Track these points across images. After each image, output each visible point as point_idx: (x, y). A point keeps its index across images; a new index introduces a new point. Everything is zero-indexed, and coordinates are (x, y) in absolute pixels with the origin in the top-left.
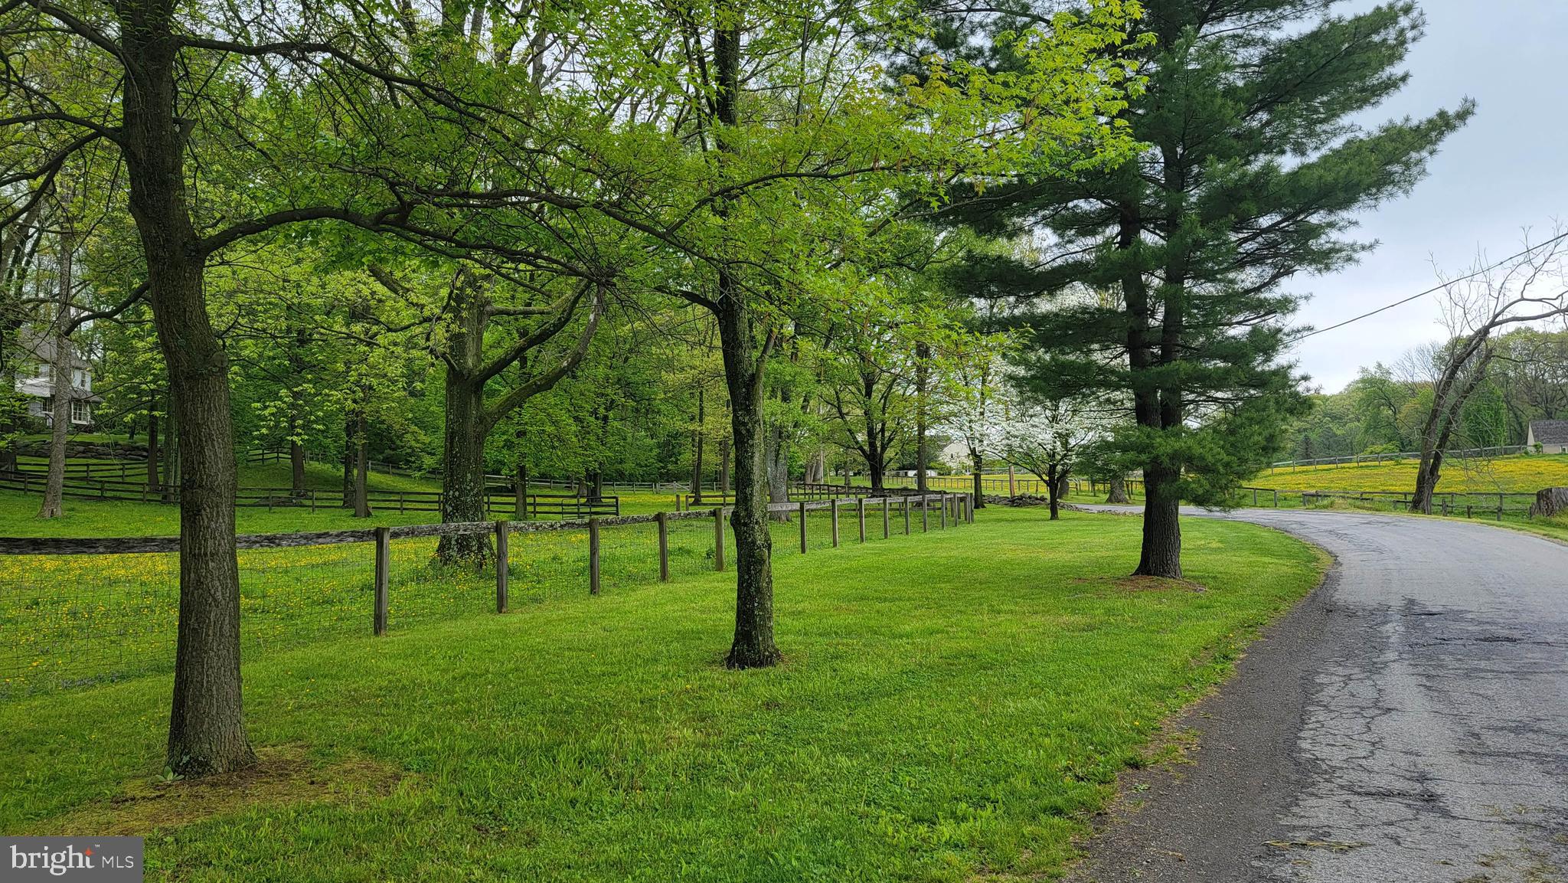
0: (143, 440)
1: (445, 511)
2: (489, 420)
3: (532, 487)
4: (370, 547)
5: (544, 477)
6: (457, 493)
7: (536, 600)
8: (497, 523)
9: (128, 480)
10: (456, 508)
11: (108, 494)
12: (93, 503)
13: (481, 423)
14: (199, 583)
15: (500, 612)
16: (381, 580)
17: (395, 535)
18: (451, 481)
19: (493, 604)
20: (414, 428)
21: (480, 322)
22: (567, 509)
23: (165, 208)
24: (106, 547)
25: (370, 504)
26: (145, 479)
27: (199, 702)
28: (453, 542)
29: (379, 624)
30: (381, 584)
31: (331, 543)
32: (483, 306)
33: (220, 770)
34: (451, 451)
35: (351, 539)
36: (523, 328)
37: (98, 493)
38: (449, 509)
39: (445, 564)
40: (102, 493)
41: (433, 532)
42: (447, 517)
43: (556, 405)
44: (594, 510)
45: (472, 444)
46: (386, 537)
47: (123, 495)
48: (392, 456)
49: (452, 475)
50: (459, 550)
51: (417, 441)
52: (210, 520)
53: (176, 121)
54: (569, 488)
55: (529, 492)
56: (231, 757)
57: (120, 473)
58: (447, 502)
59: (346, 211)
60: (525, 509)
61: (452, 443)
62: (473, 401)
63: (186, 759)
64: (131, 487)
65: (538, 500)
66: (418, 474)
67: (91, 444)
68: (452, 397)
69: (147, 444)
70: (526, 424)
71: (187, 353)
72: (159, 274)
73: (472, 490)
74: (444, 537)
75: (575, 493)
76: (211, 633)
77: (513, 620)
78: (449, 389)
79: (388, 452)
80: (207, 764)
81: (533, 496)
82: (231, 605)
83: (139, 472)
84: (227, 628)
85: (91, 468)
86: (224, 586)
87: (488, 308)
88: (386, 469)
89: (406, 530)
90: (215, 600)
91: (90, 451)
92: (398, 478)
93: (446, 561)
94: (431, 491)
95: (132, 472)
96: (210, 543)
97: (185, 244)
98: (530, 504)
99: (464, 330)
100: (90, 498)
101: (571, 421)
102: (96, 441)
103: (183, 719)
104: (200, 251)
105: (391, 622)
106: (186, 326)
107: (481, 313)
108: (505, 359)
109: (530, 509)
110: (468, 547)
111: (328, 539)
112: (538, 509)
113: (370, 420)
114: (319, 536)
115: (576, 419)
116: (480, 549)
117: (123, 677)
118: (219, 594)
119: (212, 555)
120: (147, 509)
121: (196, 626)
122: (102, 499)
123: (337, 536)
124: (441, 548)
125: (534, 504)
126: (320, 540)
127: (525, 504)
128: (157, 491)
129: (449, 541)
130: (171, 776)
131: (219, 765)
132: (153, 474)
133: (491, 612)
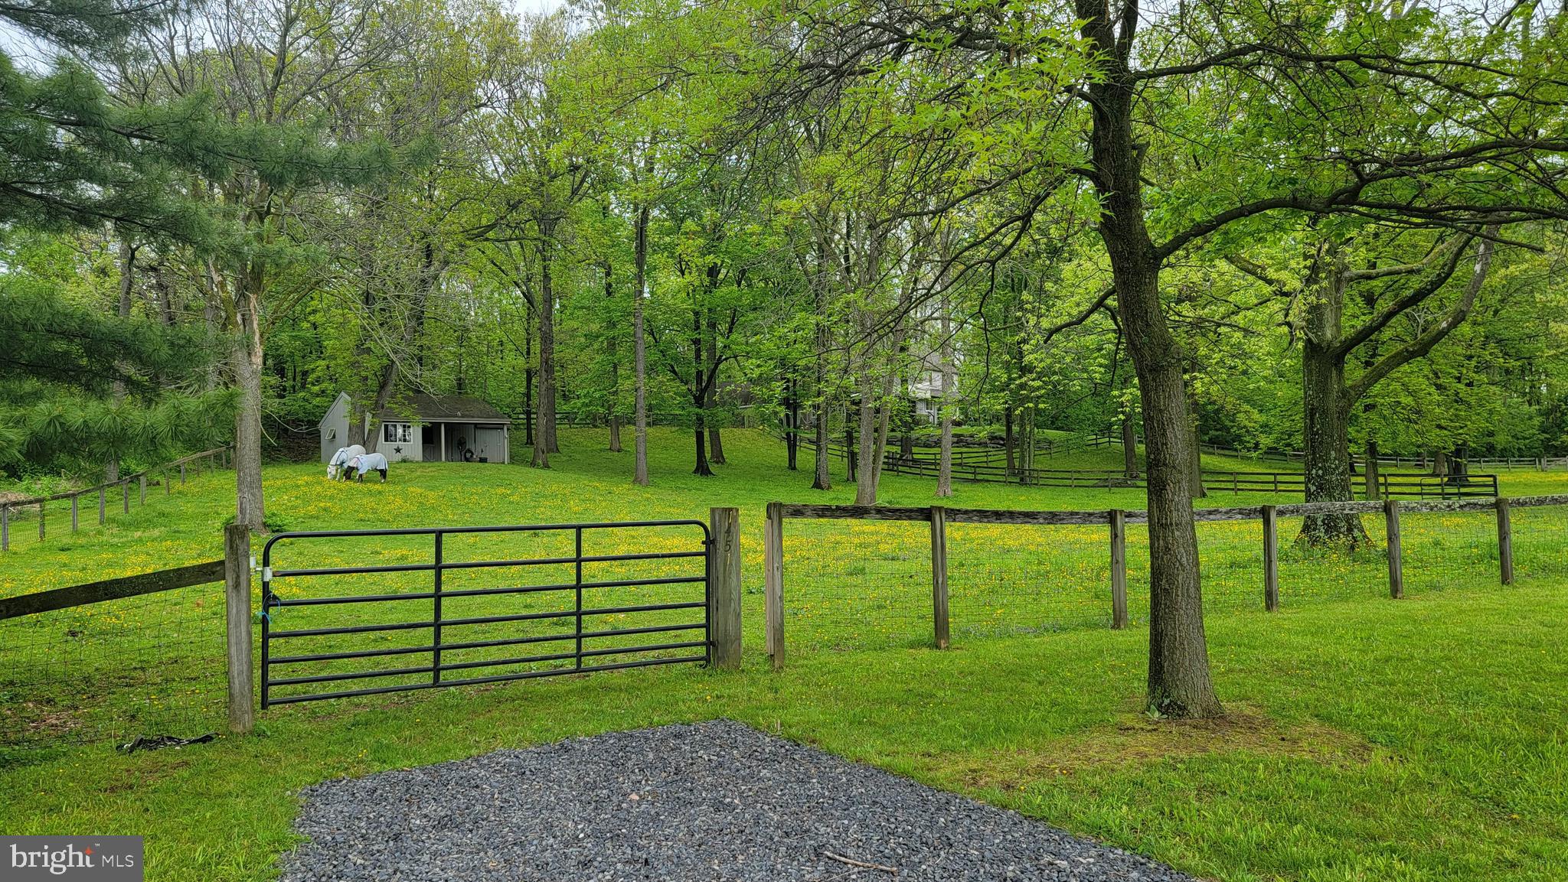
0: (999, 430)
1: (1307, 491)
2: (1353, 393)
3: (1384, 466)
4: (1257, 525)
5: (1396, 455)
6: (1320, 472)
7: (1433, 587)
8: (1386, 502)
9: (990, 465)
10: (1320, 487)
11: (979, 477)
12: (969, 484)
13: (1344, 396)
14: (1167, 549)
15: (1395, 597)
16: (1270, 557)
17: (1281, 513)
18: (1313, 459)
19: (1388, 590)
20: (1247, 407)
21: (1338, 290)
22: (1426, 490)
23: (1129, 225)
24: (1045, 519)
25: (1205, 485)
26: (1005, 464)
27: (1173, 653)
28: (1319, 523)
29: (1270, 599)
30: (1270, 562)
31: (1221, 519)
32: (1341, 273)
33: (1196, 715)
34: (1312, 428)
35: (1240, 516)
36: (1368, 291)
37: (971, 476)
38: (1313, 488)
39: (1313, 544)
40: (975, 477)
41: (1295, 511)
42: (1309, 496)
43: (1412, 372)
44: (1463, 490)
45: (1335, 420)
46: (1273, 515)
47: (990, 478)
48: (1217, 437)
49: (1314, 454)
50: (1326, 532)
51: (1250, 420)
52: (1174, 494)
53: (1134, 148)
54: (1422, 466)
55: (1381, 471)
56: (1204, 705)
57: (985, 459)
58: (1309, 481)
59: (1295, 199)
60: (1378, 490)
61: (1312, 420)
62: (1334, 374)
63: (1167, 701)
64: (995, 471)
65: (1390, 480)
66: (1254, 455)
67: (962, 435)
68: (1310, 372)
69: (1004, 435)
70: (1375, 396)
71: (1150, 349)
72: (1125, 283)
73: (1337, 468)
74: (1309, 517)
75: (1429, 471)
76: (1179, 593)
77: (1416, 605)
78: (1306, 364)
79: (1212, 433)
80: (1185, 708)
81: (1384, 476)
82: (1194, 570)
83: (999, 457)
84: (1192, 590)
85: (964, 455)
86: (1188, 553)
87: (1346, 274)
88: (1211, 450)
89: (1291, 508)
90: (1181, 565)
91: (962, 441)
92: (1224, 459)
93: (1314, 541)
94: (1259, 471)
95: (993, 458)
96: (1175, 514)
97: (1144, 254)
98: (1382, 484)
99: (1324, 301)
100: (967, 480)
101: (1433, 389)
102: (965, 433)
103: (1162, 667)
104: (1156, 258)
105: (1281, 599)
106: (1148, 325)
107: (1339, 281)
108: (1370, 327)
109: (1382, 489)
110: (1336, 528)
111: (1218, 516)
112: (1391, 489)
113: (1202, 401)
114: (1210, 513)
115: (1439, 387)
116: (1350, 530)
117: (1063, 629)
118: (1184, 559)
119: (1177, 525)
120: (1008, 489)
121: (1167, 587)
122: (975, 481)
123: (1226, 513)
124: (1306, 529)
125: (1386, 485)
126: (1211, 517)
127: (1378, 485)
128: (1014, 475)
129: (1314, 521)
130: (1157, 714)
131: (1195, 711)
132: (1010, 459)
133: (1385, 596)
